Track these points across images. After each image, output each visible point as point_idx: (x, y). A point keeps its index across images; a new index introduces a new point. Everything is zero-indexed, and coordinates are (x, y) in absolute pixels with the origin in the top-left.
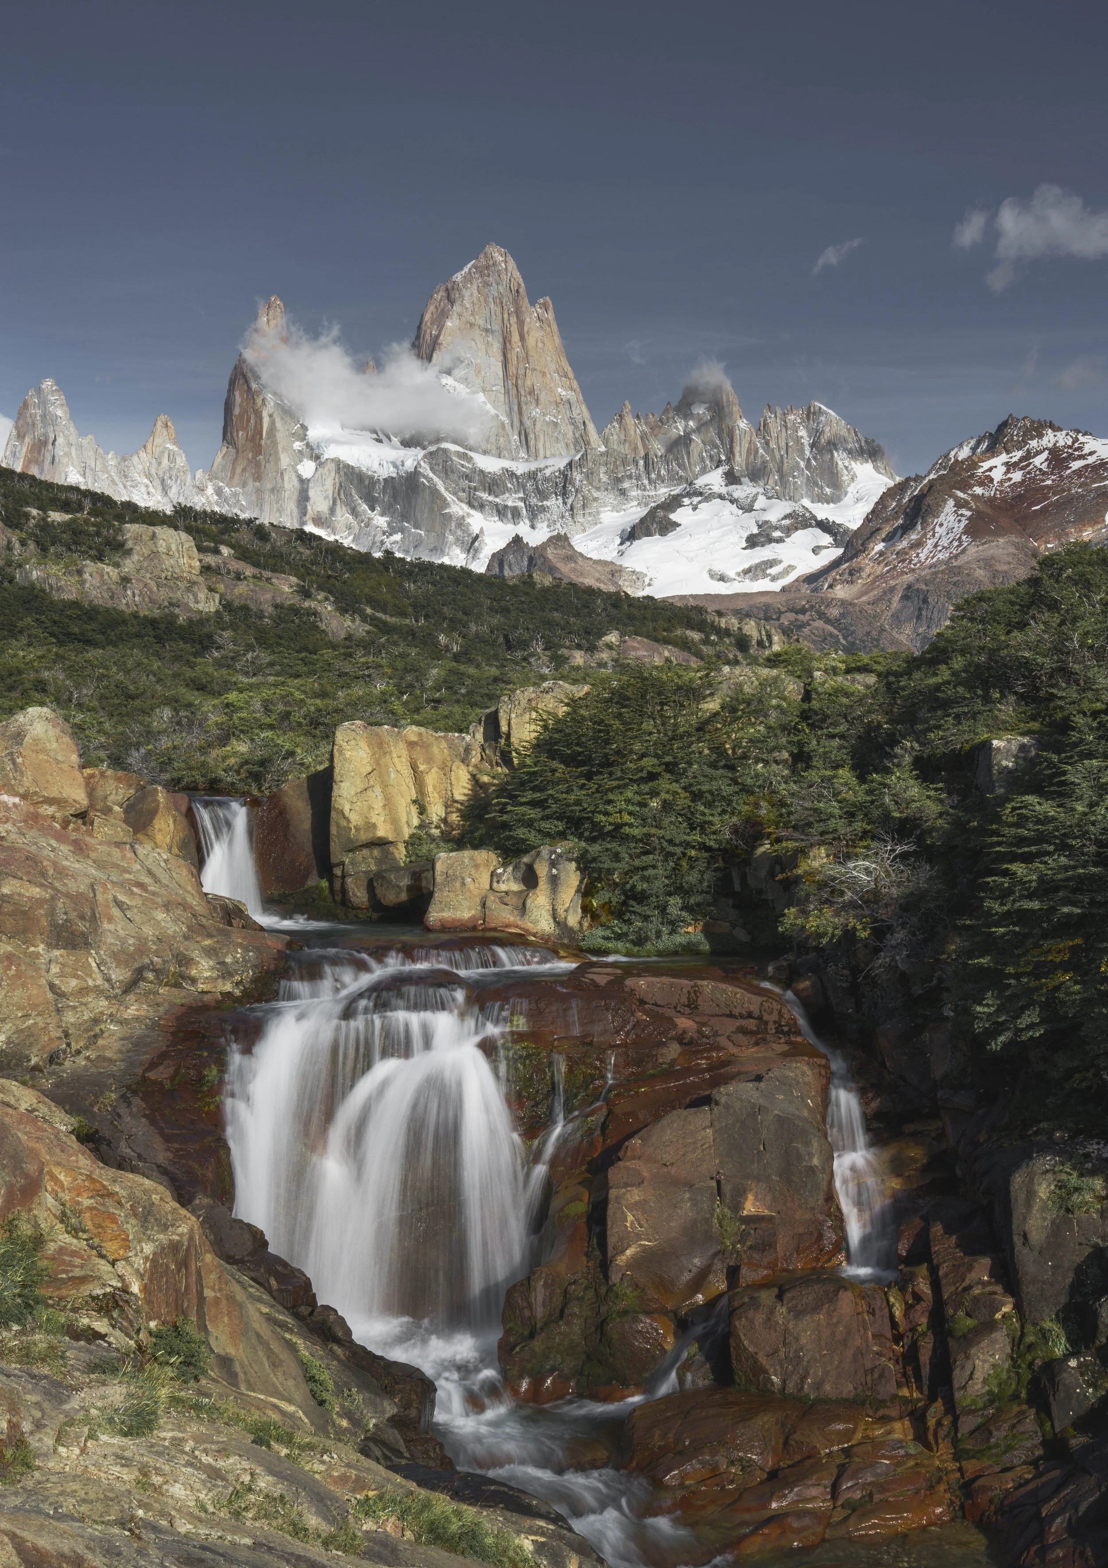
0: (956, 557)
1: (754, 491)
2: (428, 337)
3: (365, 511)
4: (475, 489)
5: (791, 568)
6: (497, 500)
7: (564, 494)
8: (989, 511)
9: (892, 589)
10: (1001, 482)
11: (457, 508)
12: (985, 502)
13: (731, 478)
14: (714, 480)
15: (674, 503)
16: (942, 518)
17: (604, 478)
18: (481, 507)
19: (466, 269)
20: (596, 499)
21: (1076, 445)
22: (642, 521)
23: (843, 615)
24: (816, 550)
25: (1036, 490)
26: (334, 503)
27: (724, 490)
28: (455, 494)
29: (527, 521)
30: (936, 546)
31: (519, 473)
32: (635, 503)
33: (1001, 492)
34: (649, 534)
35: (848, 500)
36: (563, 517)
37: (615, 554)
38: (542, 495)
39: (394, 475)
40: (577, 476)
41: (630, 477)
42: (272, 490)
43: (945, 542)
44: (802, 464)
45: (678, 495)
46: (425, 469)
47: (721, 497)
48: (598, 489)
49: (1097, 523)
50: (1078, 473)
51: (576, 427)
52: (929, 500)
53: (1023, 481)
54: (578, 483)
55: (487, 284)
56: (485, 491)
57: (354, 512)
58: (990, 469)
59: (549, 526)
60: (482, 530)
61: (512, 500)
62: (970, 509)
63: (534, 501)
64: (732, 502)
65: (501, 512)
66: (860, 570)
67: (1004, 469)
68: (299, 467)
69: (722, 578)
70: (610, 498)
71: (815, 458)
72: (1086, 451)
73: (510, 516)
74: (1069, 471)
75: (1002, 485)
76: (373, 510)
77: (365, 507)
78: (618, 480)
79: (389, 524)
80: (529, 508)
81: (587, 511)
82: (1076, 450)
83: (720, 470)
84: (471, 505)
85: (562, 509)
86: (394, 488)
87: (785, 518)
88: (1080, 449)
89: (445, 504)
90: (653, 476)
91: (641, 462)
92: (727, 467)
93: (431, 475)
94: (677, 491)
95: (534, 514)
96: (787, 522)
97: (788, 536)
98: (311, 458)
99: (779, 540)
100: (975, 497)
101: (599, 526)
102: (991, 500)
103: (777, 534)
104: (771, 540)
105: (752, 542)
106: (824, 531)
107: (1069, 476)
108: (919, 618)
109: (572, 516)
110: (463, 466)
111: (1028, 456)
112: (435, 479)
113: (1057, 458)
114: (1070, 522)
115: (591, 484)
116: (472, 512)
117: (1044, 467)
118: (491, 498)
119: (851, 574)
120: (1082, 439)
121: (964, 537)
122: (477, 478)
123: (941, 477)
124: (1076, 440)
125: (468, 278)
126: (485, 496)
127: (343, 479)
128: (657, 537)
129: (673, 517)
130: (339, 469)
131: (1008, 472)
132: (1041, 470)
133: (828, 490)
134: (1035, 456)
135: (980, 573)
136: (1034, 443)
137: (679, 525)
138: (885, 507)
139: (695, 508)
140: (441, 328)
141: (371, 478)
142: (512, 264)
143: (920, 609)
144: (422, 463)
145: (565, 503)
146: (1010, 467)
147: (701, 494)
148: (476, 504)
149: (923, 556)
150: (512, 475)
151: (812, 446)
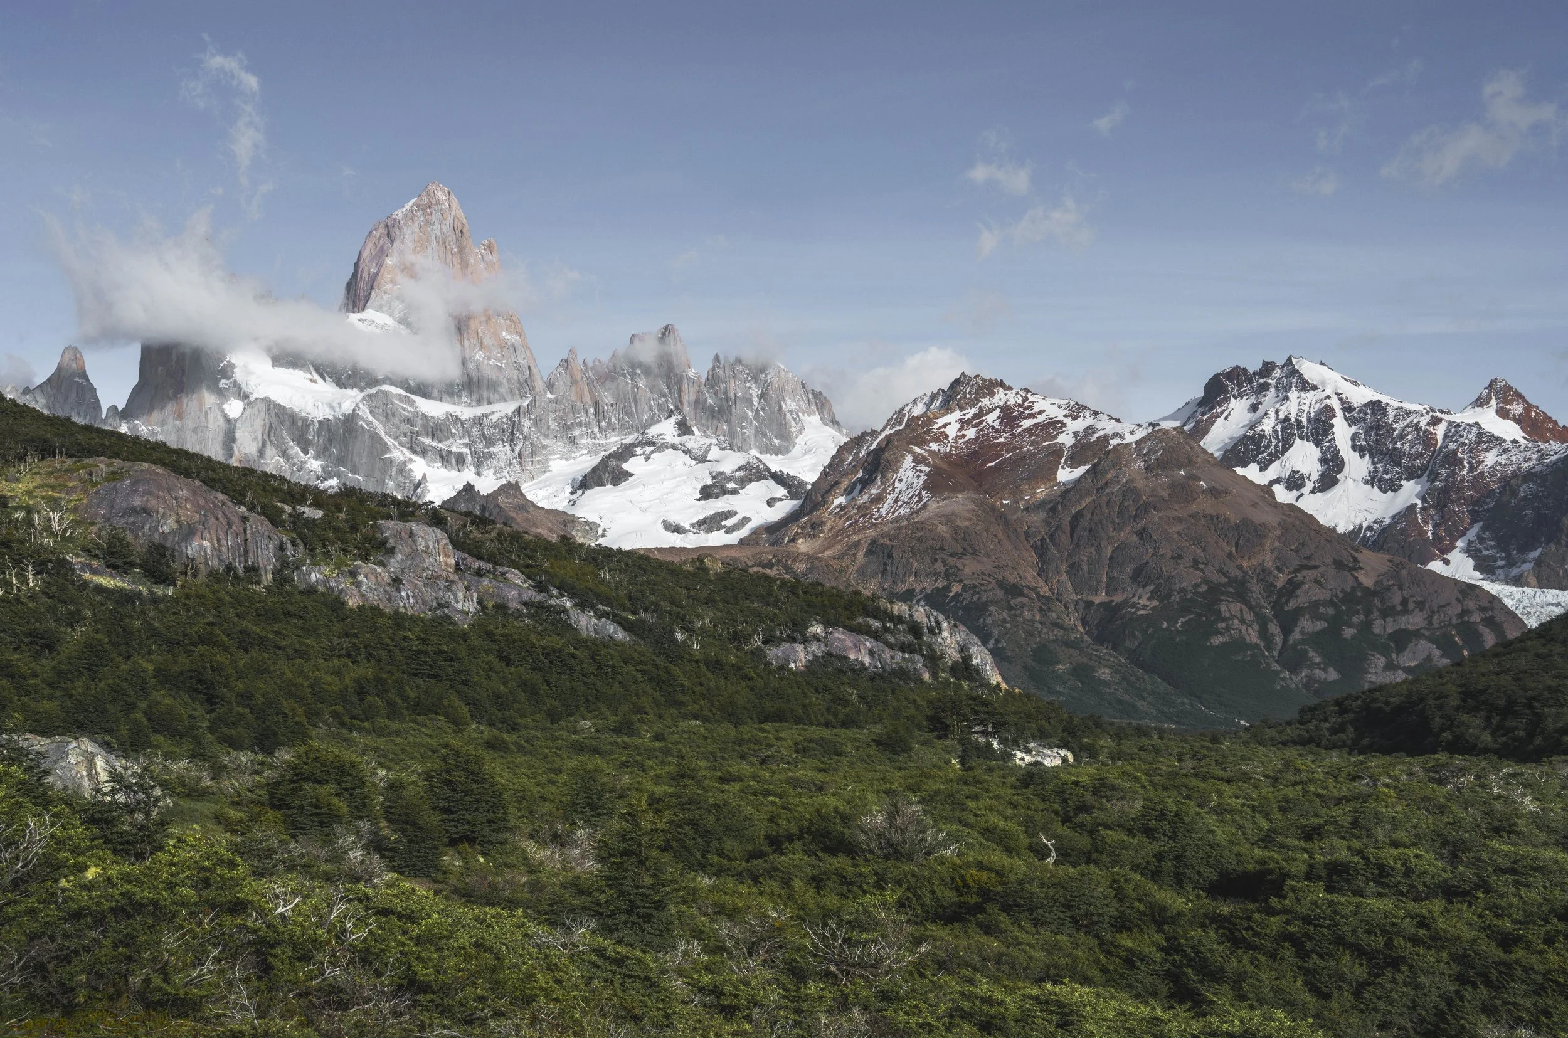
0: (918, 512)
1: (708, 441)
2: (365, 274)
3: (297, 454)
4: (418, 434)
5: (745, 520)
6: (441, 445)
7: (512, 441)
8: (945, 467)
9: (857, 544)
10: (956, 439)
11: (399, 454)
12: (942, 458)
13: (684, 428)
14: (666, 429)
15: (626, 452)
16: (901, 473)
17: (553, 425)
18: (424, 452)
19: (407, 207)
20: (544, 447)
21: (1026, 404)
22: (595, 470)
23: (810, 570)
24: (771, 502)
25: (989, 447)
26: (264, 445)
27: (677, 440)
28: (396, 438)
29: (472, 468)
30: (896, 501)
31: (463, 418)
32: (585, 451)
33: (956, 448)
34: (602, 484)
35: (796, 451)
36: (510, 464)
37: (565, 503)
38: (489, 442)
39: (330, 417)
40: (526, 424)
41: (580, 425)
42: (195, 431)
43: (905, 497)
44: (751, 415)
45: (630, 445)
46: (365, 412)
47: (674, 447)
48: (546, 436)
49: (1049, 480)
50: (1029, 431)
51: (521, 372)
52: (888, 455)
53: (977, 438)
54: (526, 430)
55: (429, 223)
56: (427, 435)
57: (285, 454)
58: (945, 426)
59: (495, 474)
60: (424, 476)
61: (457, 446)
62: (928, 465)
63: (480, 447)
64: (685, 452)
65: (445, 458)
66: (823, 523)
67: (958, 426)
68: (226, 407)
69: (677, 529)
70: (560, 446)
71: (763, 409)
72: (1036, 410)
73: (454, 462)
74: (1020, 429)
75: (957, 442)
76: (306, 452)
77: (297, 450)
78: (568, 428)
79: (323, 468)
80: (474, 454)
81: (535, 459)
82: (1027, 408)
83: (673, 420)
84: (414, 452)
85: (510, 456)
86: (329, 431)
87: (739, 469)
88: (1029, 407)
89: (386, 449)
90: (604, 424)
91: (592, 410)
92: (680, 417)
93: (370, 418)
94: (629, 439)
95: (480, 461)
96: (740, 474)
97: (742, 488)
98: (239, 397)
99: (734, 492)
100: (932, 453)
101: (548, 474)
102: (947, 457)
103: (731, 485)
104: (725, 492)
105: (706, 493)
106: (778, 483)
107: (1020, 434)
108: (884, 573)
109: (520, 463)
110: (404, 409)
111: (981, 413)
112: (375, 422)
113: (1009, 417)
114: (1023, 479)
115: (539, 431)
116: (414, 457)
117: (996, 424)
118: (434, 444)
119: (813, 528)
120: (1031, 398)
121: (923, 493)
122: (420, 422)
123: (897, 433)
124: (1025, 399)
125: (410, 216)
126: (427, 441)
127: (274, 419)
128: (610, 486)
129: (626, 466)
130: (269, 410)
131: (960, 430)
132: (993, 427)
133: (776, 442)
134: (987, 414)
135: (942, 529)
136: (986, 401)
137: (631, 475)
138: (842, 461)
139: (648, 458)
140: (380, 265)
141: (305, 420)
142: (455, 203)
143: (885, 564)
144: (361, 405)
145: (513, 450)
146: (964, 424)
147: (654, 444)
148: (418, 449)
149: (883, 511)
150: (457, 420)
151: (761, 397)
